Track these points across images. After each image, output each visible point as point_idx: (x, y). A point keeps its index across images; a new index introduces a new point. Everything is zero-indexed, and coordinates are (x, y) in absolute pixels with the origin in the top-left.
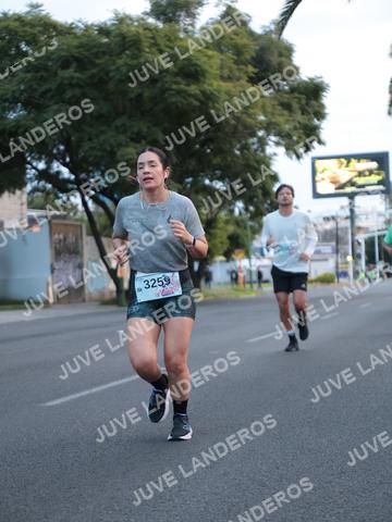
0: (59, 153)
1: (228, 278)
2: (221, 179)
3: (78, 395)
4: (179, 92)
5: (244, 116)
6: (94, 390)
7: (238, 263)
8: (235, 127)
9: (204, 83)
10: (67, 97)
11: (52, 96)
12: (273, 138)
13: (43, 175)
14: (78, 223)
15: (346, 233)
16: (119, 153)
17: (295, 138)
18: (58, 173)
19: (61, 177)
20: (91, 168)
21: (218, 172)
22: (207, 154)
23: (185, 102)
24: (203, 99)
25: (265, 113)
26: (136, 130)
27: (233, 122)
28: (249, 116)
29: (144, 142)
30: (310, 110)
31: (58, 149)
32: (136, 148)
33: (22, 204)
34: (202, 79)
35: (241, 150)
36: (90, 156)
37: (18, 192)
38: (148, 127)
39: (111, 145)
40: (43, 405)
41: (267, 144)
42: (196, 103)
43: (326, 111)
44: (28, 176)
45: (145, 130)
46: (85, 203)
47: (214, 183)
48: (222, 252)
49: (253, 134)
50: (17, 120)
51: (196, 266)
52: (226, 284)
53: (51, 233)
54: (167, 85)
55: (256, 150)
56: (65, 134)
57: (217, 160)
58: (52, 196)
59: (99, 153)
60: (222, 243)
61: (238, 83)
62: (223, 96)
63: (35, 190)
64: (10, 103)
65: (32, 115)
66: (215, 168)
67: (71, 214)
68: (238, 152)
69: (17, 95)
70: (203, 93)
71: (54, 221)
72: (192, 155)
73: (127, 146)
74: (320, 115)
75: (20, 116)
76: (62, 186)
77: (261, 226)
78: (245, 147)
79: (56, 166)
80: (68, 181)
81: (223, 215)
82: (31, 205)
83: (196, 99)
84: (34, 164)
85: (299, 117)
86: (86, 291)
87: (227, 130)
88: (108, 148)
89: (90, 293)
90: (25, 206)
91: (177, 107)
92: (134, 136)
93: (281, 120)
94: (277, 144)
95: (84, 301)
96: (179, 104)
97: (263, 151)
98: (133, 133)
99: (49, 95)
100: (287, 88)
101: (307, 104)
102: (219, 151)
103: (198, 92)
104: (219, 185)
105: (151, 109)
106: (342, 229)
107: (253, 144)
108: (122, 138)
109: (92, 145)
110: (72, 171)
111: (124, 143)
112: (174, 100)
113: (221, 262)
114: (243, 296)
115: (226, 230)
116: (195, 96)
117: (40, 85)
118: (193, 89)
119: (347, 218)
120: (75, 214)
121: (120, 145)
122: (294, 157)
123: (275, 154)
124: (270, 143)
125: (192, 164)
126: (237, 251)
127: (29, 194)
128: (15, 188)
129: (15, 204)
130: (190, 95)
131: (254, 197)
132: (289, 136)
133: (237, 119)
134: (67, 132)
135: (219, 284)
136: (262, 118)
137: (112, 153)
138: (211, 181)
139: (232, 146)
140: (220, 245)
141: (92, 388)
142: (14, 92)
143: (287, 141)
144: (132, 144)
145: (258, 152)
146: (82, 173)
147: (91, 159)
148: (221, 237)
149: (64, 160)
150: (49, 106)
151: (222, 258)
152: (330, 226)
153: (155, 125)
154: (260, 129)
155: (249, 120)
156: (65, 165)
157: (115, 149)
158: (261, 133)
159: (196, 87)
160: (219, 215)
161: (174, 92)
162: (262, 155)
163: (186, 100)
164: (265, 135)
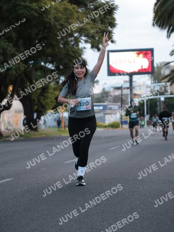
1: (55, 124)
2: (51, 62)
4: (25, 7)
7: (61, 115)
9: (41, 2)
12: (83, 38)
15: (127, 98)
17: (97, 38)
21: (50, 58)
23: (29, 13)
27: (59, 27)
30: (107, 21)
35: (64, 44)
41: (80, 42)
42: (36, 14)
43: (116, 22)
47: (47, 65)
48: (51, 107)
49: (72, 35)
51: (35, 116)
52: (54, 127)
54: (17, 2)
55: (73, 45)
57: (49, 51)
60: (51, 102)
62: (53, 11)
66: (48, 55)
68: (61, 46)
74: (113, 24)
78: (66, 43)
81: (52, 84)
85: (100, 26)
93: (88, 27)
94: (86, 42)
97: (78, 45)
100: (92, 7)
101: (104, 17)
102: (50, 45)
103: (37, 7)
104: (50, 66)
106: (125, 95)
107: (71, 41)
112: (22, 12)
115: (54, 94)
116: (35, 10)
119: (128, 88)
122: (96, 50)
123: (85, 48)
124: (82, 41)
130: (32, 9)
132: (93, 37)
135: (49, 127)
138: (45, 63)
139: (58, 42)
140: (50, 103)
143: (92, 39)
145: (74, 46)
148: (51, 98)
151: (52, 111)
152: (118, 93)
154: (76, 32)
158: (76, 35)
159: (36, 4)
160: (50, 85)
161: (22, 7)
162: (77, 48)
163: (30, 12)
164: (79, 36)
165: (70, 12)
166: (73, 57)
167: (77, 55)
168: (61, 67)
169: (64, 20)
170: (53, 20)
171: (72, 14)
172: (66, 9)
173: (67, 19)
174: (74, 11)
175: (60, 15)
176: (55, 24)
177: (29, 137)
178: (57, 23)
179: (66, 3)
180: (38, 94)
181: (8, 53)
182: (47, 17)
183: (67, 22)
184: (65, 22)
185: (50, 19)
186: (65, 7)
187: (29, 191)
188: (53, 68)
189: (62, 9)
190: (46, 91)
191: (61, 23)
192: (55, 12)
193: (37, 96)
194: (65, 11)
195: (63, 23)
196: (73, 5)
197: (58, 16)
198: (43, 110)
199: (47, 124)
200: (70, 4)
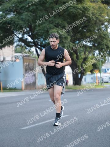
0: (27, 31)
1: (92, 81)
3: (34, 125)
4: (74, 7)
5: (100, 17)
6: (41, 123)
7: (96, 75)
8: (96, 21)
9: (84, 3)
10: (30, 10)
11: (25, 9)
13: (21, 40)
14: (34, 59)
16: (50, 31)
18: (27, 39)
19: (28, 40)
20: (39, 37)
22: (85, 32)
24: (83, 10)
25: (108, 15)
26: (57, 22)
27: (95, 19)
28: (102, 16)
29: (60, 27)
31: (27, 30)
32: (57, 29)
33: (12, 51)
34: (83, 2)
36: (39, 32)
37: (11, 46)
38: (62, 21)
39: (47, 28)
40: (21, 129)
41: (109, 28)
42: (81, 12)
44: (15, 40)
45: (60, 22)
46: (36, 51)
48: (89, 70)
49: (103, 24)
50: (11, 18)
51: (79, 76)
52: (91, 83)
53: (24, 62)
55: (104, 30)
56: (29, 24)
57: (88, 34)
58: (24, 48)
59: (43, 31)
60: (90, 67)
61: (97, 4)
62: (91, 9)
63: (18, 45)
64: (9, 12)
65: (17, 16)
66: (87, 37)
67: (31, 55)
68: (97, 31)
69: (11, 9)
70: (84, 8)
71: (25, 58)
72: (78, 32)
73: (53, 29)
75: (12, 16)
76: (28, 44)
77: (105, 60)
78: (100, 29)
79: (26, 36)
80: (30, 42)
81: (90, 56)
82: (16, 51)
83: (81, 10)
84: (17, 36)
86: (37, 85)
87: (92, 22)
88: (46, 30)
89: (38, 86)
90: (14, 52)
91: (73, 13)
92: (56, 25)
95: (36, 89)
96: (74, 12)
97: (107, 30)
98: (55, 23)
99: (23, 9)
102: (89, 31)
103: (81, 7)
105: (63, 14)
107: (103, 28)
108: (51, 25)
109: (40, 28)
110: (32, 38)
111: (52, 27)
112: (72, 11)
113: (89, 74)
114: (97, 88)
117: (20, 5)
118: (80, 6)
120: (33, 55)
121: (51, 28)
125: (79, 35)
126: (95, 70)
127: (15, 47)
128: (10, 45)
129: (10, 51)
130: (78, 8)
131: (103, 48)
133: (97, 18)
134: (30, 23)
135: (88, 83)
136: (107, 17)
137: (48, 31)
139: (94, 29)
140: (89, 68)
141: (40, 122)
142: (10, 7)
144: (55, 28)
146: (36, 39)
147: (39, 34)
149: (29, 34)
150: (23, 13)
151: (90, 73)
153: (64, 20)
154: (106, 22)
155: (101, 18)
156: (29, 36)
157: (49, 30)
158: (106, 24)
159: (81, 5)
160: (89, 56)
161: (72, 7)
162: (106, 32)
163: (77, 10)
164: (108, 24)
165: (102, 9)
166: (104, 38)
167: (107, 36)
168: (96, 44)
169: (98, 14)
170: (91, 15)
171: (103, 10)
172: (100, 8)
173: (100, 14)
174: (105, 8)
175: (96, 11)
176: (92, 17)
177: (75, 89)
178: (93, 17)
179: (100, 3)
180: (81, 62)
181: (63, 36)
182: (88, 13)
183: (100, 15)
184: (99, 15)
185: (89, 14)
186: (99, 6)
187: (79, 124)
188: (91, 45)
189: (97, 8)
190: (86, 60)
191: (96, 16)
192: (93, 9)
193: (80, 63)
194: (99, 9)
195: (98, 16)
196: (105, 5)
197: (95, 12)
198: (84, 72)
199: (86, 81)
200: (102, 4)
